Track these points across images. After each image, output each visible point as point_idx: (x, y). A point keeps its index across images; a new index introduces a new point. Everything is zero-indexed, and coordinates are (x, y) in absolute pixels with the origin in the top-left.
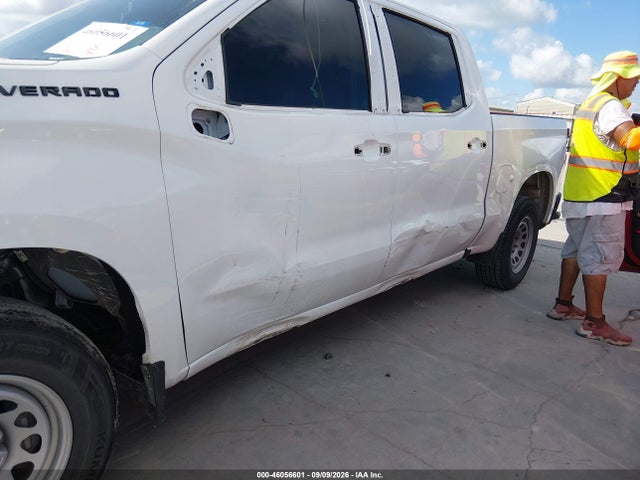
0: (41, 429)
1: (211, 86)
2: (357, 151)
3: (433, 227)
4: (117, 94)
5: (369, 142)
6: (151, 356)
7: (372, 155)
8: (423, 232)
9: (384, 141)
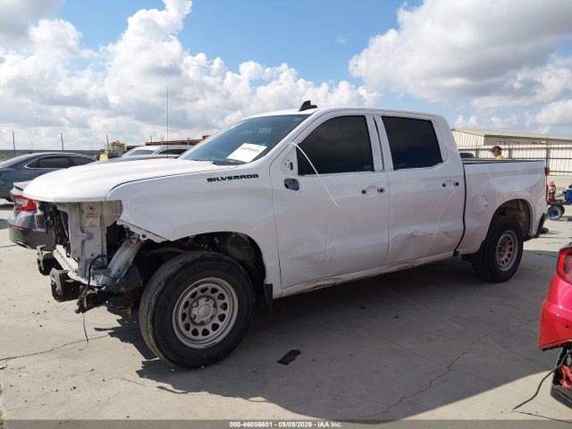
0: (226, 300)
1: (292, 169)
2: (364, 192)
3: (420, 234)
4: (257, 176)
5: (372, 187)
6: (268, 281)
7: (373, 194)
8: (412, 236)
9: (380, 186)
